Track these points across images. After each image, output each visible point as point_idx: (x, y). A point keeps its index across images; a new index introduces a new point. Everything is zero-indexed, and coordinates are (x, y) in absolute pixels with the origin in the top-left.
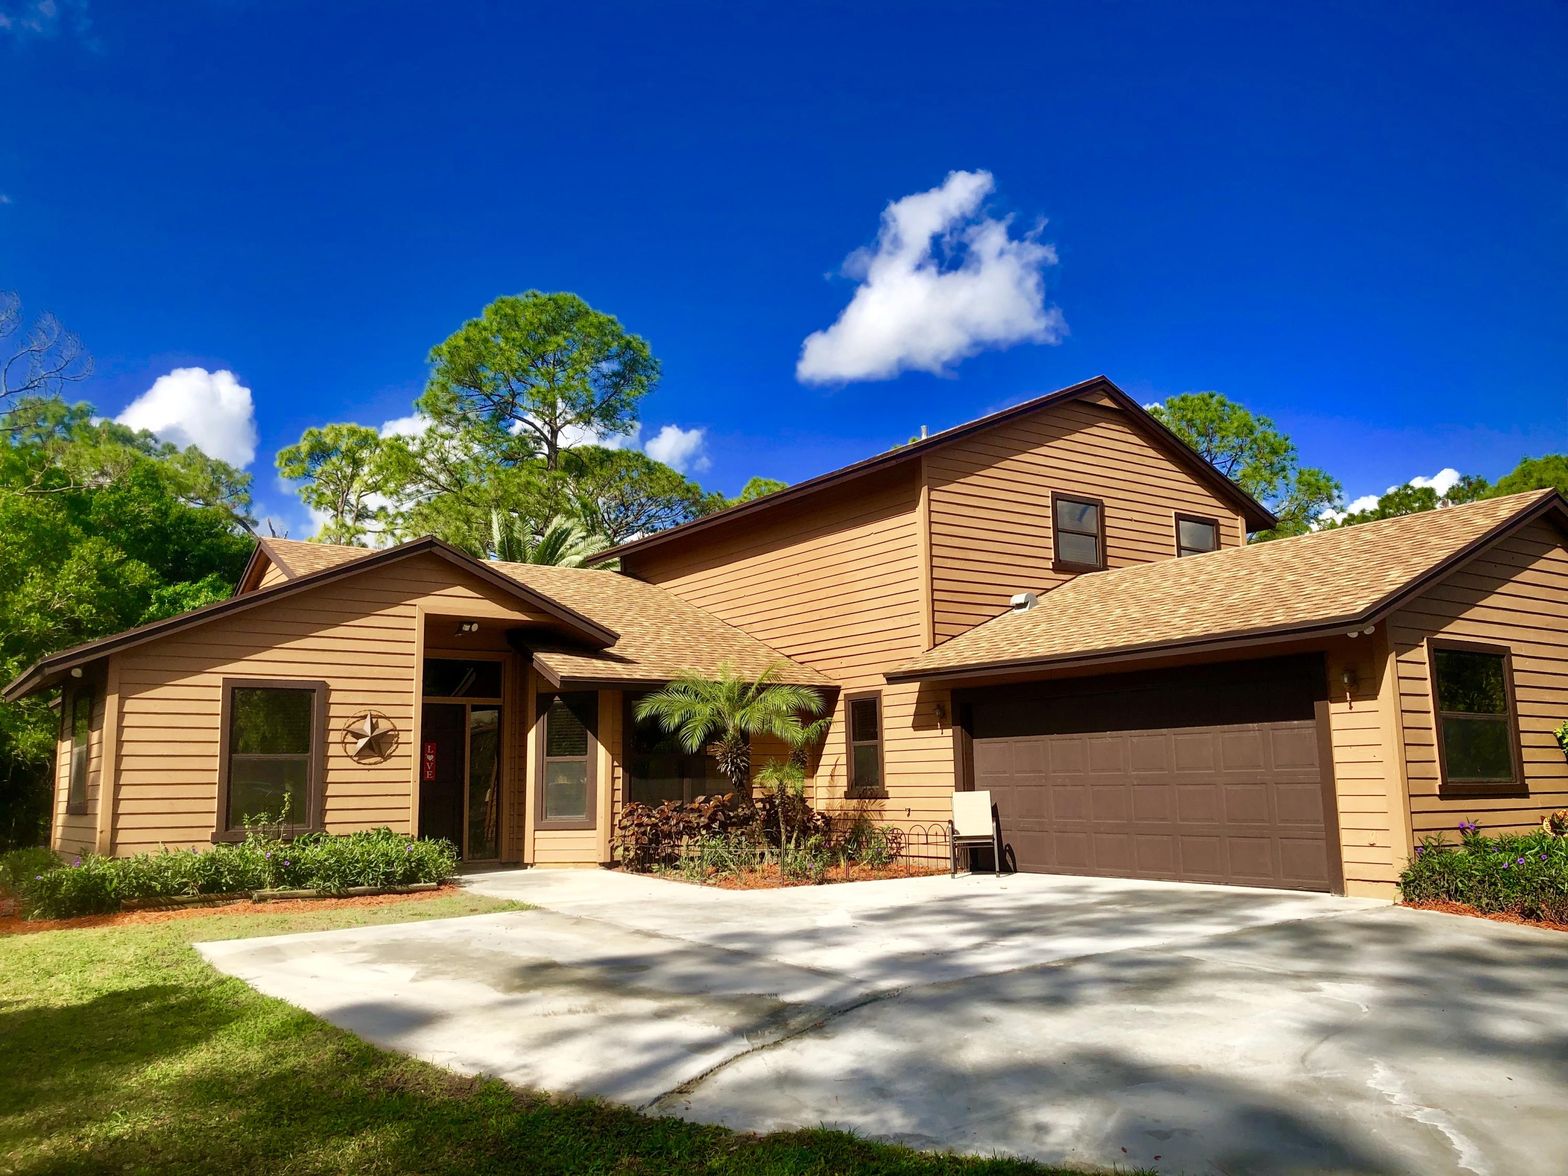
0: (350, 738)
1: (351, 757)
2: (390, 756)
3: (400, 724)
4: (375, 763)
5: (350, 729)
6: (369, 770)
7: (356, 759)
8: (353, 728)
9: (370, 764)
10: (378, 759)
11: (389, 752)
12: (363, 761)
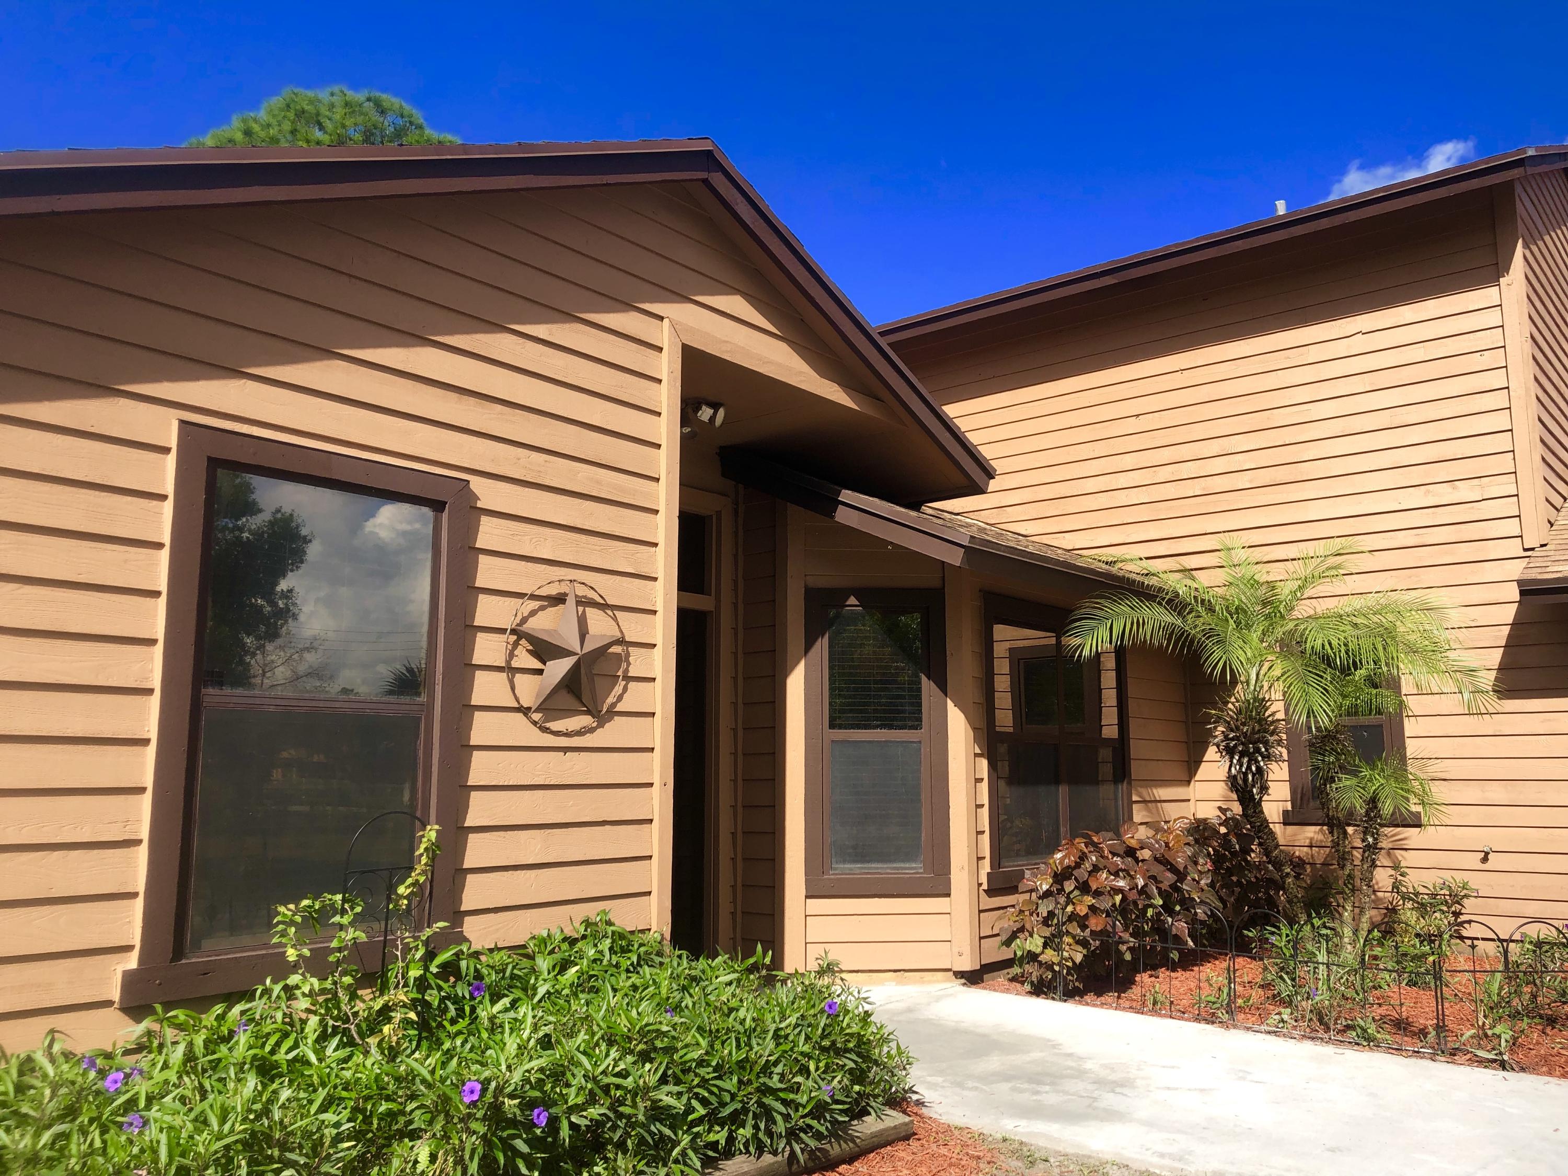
0: (524, 659)
1: (525, 711)
2: (612, 713)
3: (633, 628)
4: (579, 733)
5: (527, 627)
6: (565, 750)
7: (536, 717)
8: (534, 625)
9: (567, 734)
10: (586, 720)
11: (611, 700)
12: (555, 726)
